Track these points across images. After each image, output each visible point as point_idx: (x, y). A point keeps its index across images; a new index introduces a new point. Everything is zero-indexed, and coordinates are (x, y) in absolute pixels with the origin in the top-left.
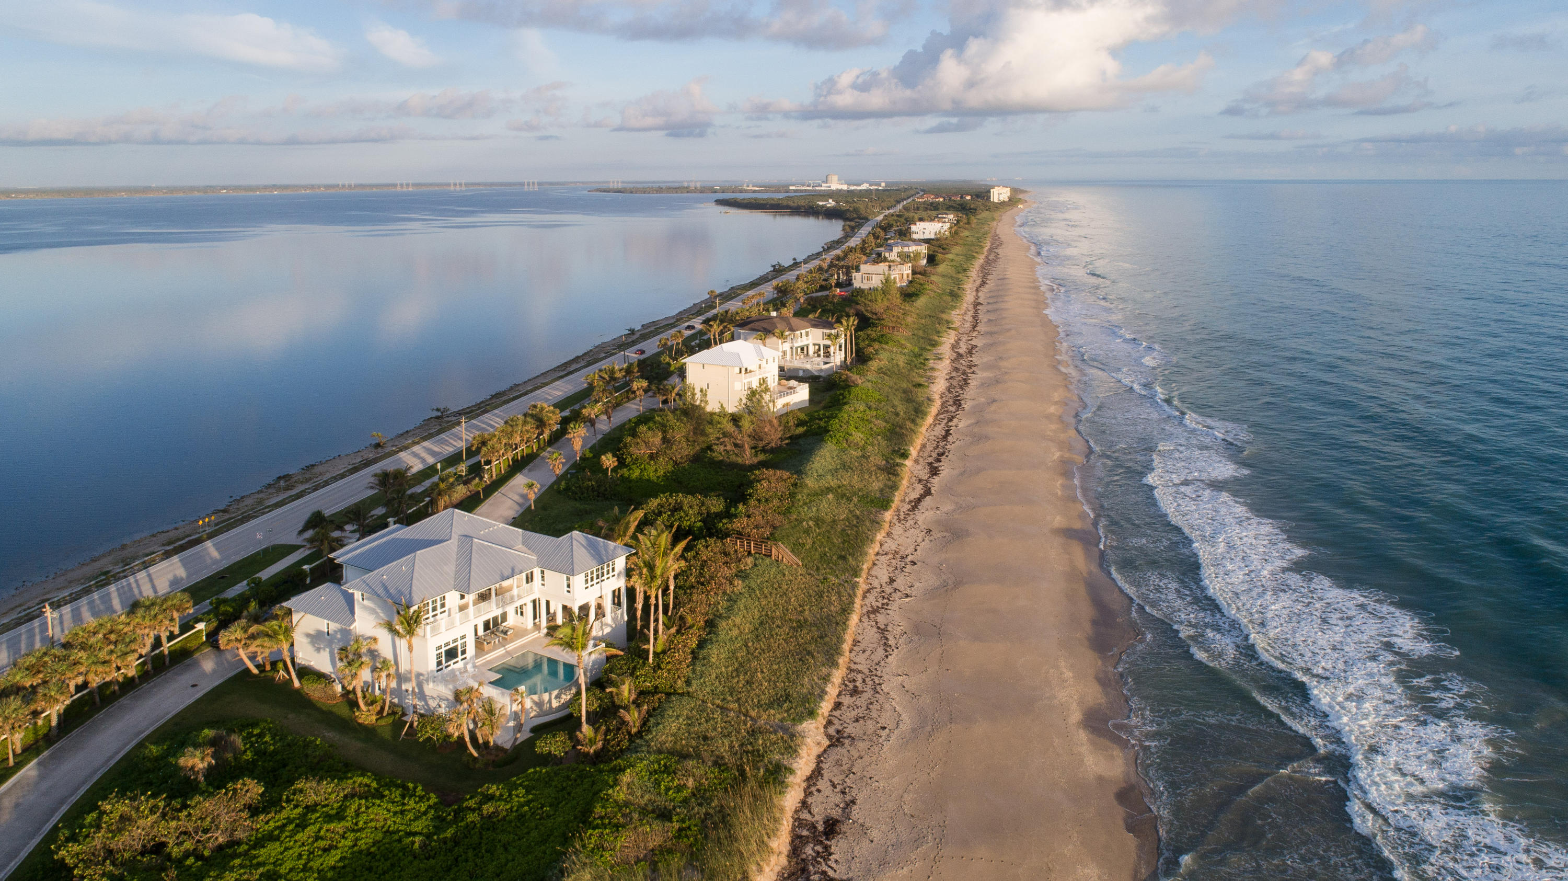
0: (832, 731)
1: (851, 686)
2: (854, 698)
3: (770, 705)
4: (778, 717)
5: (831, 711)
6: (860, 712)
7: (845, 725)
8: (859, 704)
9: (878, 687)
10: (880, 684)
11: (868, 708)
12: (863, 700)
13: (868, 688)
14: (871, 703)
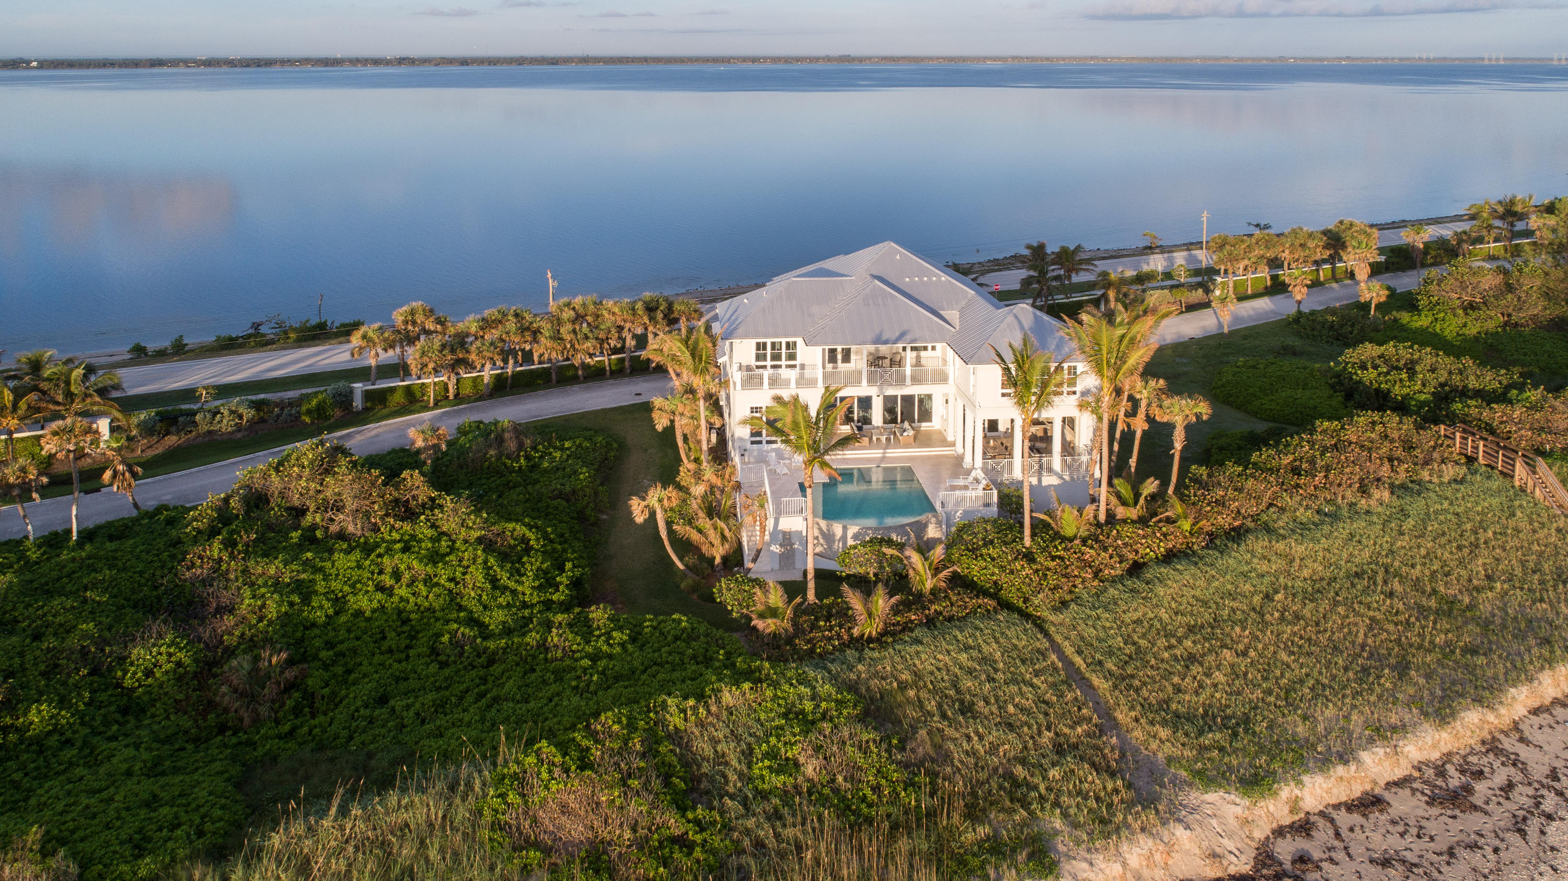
0: (1285, 850)
1: (1455, 780)
2: (1435, 811)
3: (1177, 721)
4: (1168, 749)
5: (1337, 807)
6: (1414, 849)
7: (1340, 856)
8: (1432, 827)
9: (1535, 823)
10: (1550, 817)
11: (1451, 852)
12: (1455, 826)
13: (1500, 815)
14: (1473, 846)
